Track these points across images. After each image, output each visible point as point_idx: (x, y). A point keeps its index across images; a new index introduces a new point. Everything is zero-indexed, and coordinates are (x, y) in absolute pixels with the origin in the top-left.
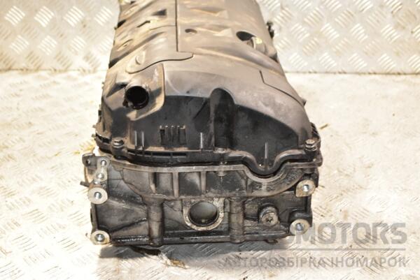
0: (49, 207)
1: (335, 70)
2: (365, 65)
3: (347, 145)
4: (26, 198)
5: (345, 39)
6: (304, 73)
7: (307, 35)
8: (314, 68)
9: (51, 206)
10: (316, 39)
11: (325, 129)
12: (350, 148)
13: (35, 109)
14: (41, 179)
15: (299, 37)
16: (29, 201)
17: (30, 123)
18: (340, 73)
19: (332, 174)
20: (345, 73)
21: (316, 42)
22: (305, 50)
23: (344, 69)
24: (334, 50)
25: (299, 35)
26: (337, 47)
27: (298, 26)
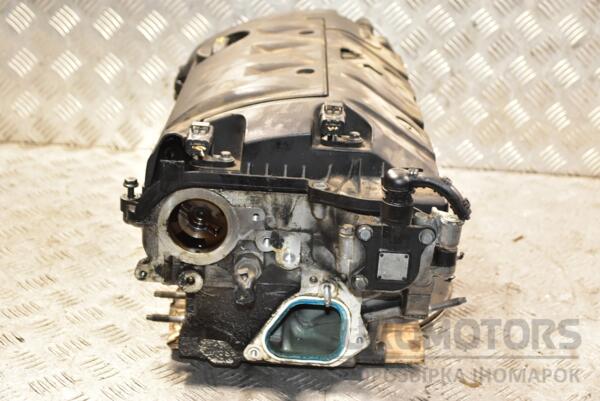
0: (131, 323)
1: (522, 168)
2: (564, 163)
3: (556, 263)
4: (94, 309)
5: (539, 124)
6: (478, 169)
7: (485, 115)
8: (492, 163)
9: (135, 322)
10: (496, 122)
11: (519, 242)
12: (561, 267)
13: (93, 195)
14: (115, 286)
15: (474, 117)
16: (100, 313)
17: (88, 213)
18: (528, 172)
19: (542, 300)
20: (535, 172)
21: (496, 126)
22: (480, 137)
23: (535, 168)
24: (522, 139)
25: (473, 114)
26: (527, 135)
27: (472, 102)
